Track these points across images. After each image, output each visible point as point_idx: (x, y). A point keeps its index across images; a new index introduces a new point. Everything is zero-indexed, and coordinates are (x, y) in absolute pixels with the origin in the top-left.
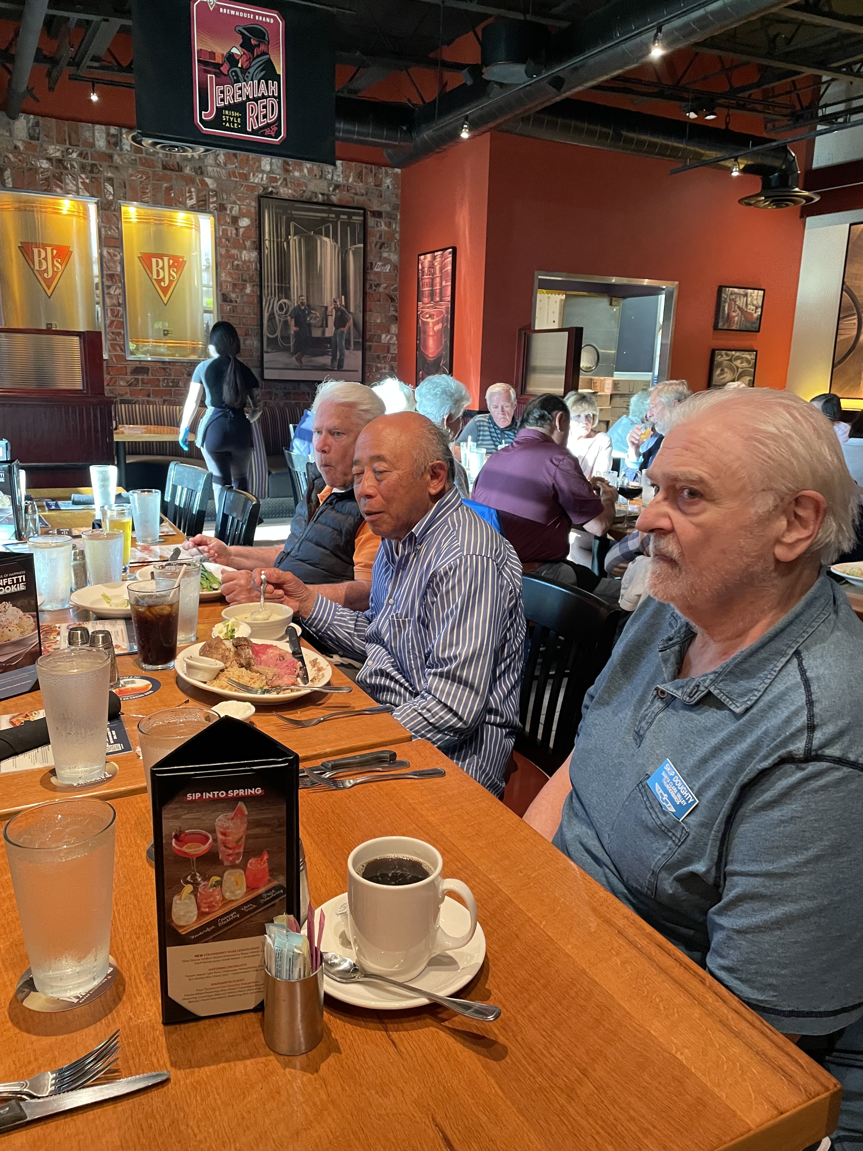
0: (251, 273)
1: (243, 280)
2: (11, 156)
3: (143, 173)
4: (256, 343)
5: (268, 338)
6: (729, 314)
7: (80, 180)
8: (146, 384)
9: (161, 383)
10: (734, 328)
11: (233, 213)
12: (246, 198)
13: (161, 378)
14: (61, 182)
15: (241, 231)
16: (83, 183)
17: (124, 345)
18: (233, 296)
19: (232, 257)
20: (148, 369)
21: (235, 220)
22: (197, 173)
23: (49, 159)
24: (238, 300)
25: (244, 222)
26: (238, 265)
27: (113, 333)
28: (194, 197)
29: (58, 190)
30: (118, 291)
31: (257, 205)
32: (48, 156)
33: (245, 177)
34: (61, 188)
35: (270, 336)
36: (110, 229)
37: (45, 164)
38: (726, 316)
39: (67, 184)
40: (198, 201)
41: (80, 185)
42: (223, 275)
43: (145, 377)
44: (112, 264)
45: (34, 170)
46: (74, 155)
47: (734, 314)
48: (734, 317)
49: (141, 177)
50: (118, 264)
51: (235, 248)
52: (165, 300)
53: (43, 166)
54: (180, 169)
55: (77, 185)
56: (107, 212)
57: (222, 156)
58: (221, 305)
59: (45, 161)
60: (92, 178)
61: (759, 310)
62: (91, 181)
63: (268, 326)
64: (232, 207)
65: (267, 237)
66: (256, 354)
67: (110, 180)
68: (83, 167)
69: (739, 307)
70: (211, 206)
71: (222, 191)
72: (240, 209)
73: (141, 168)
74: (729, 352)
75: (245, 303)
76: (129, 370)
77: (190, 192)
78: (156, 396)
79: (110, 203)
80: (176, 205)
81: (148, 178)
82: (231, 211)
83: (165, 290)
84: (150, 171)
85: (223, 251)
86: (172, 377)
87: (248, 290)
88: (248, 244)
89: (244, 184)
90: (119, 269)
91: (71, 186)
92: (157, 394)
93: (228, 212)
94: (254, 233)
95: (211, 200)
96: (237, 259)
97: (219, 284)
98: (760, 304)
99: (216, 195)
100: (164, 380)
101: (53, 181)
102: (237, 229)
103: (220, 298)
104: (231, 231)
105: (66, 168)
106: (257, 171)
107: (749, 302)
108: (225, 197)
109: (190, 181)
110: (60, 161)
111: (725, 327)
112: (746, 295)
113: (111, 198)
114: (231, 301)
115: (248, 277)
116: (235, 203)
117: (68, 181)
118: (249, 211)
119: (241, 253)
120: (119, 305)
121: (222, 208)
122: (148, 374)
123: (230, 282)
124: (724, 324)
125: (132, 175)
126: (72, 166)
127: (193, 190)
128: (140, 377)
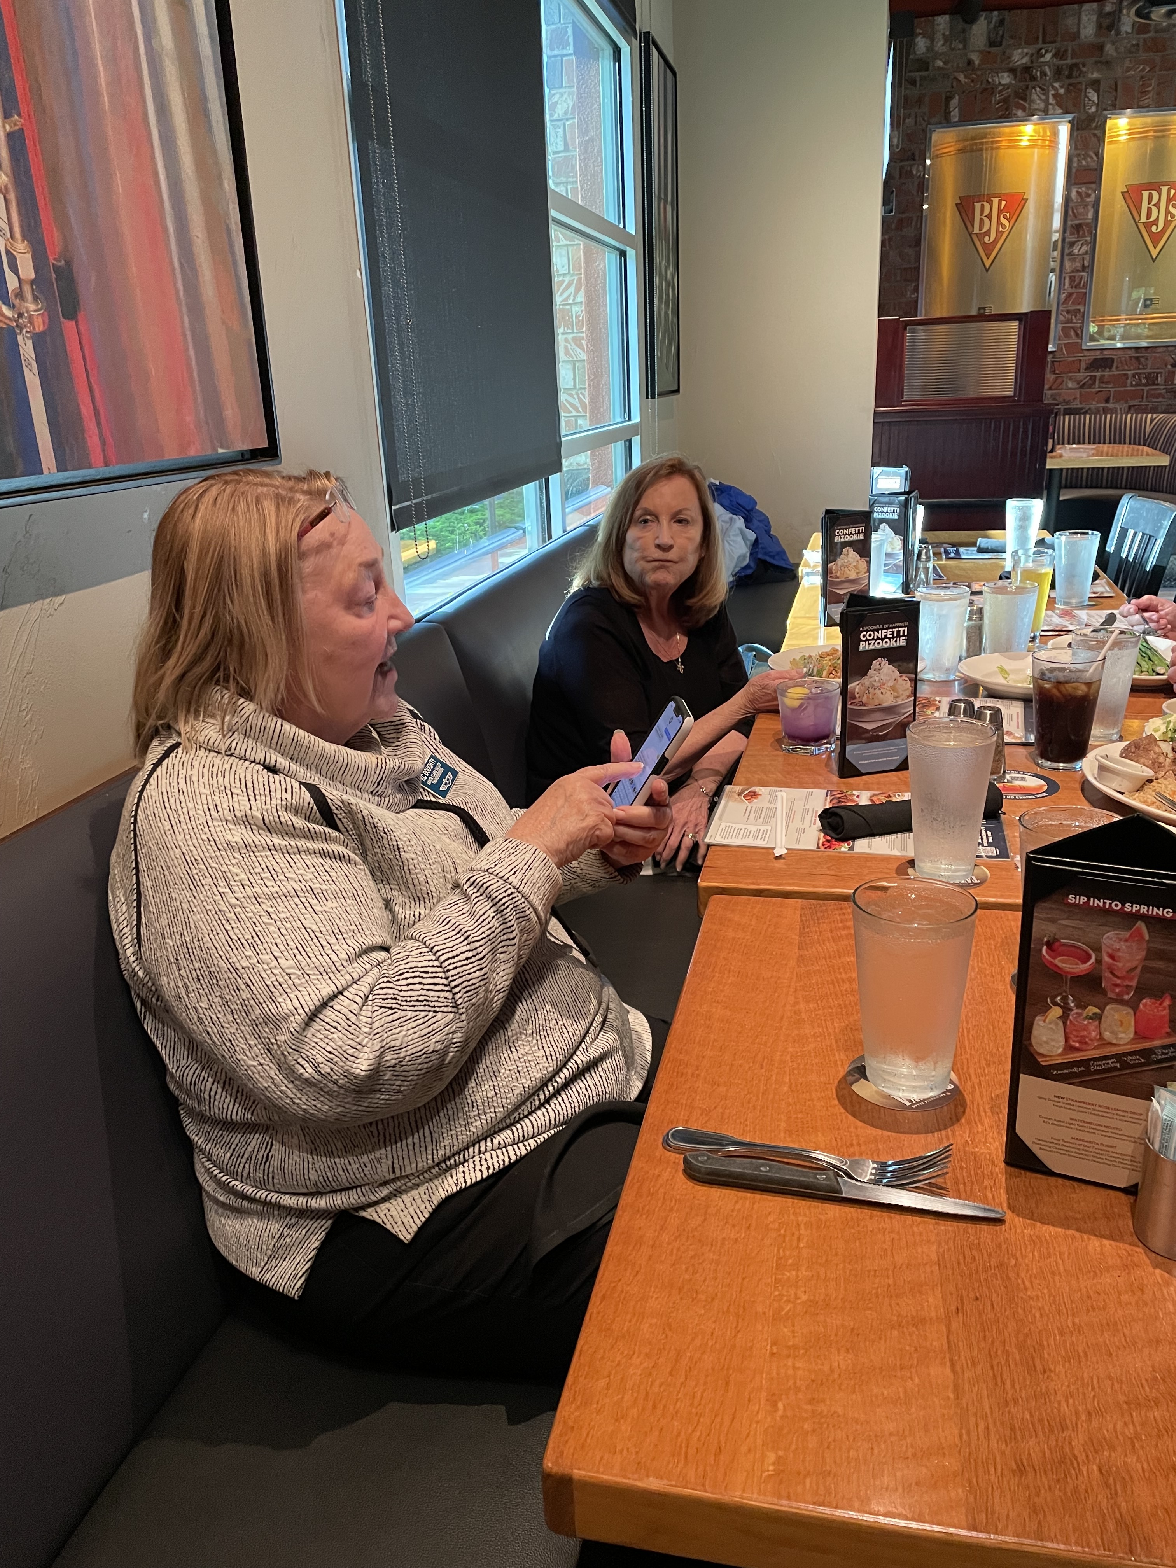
2: (961, 77)
3: (1146, 62)
7: (1052, 92)
8: (1107, 383)
9: (1129, 381)
13: (1129, 373)
14: (1025, 100)
16: (1057, 96)
17: (1082, 328)
20: (1113, 360)
23: (1012, 71)
27: (1068, 312)
29: (1020, 113)
30: (1085, 248)
32: (1011, 65)
34: (1024, 109)
36: (1086, 156)
37: (1006, 79)
39: (1033, 101)
41: (1051, 100)
43: (1107, 373)
44: (1081, 210)
45: (990, 90)
46: (1048, 57)
49: (1144, 69)
50: (1090, 207)
52: (1154, 253)
53: (1003, 82)
55: (1046, 102)
56: (1085, 133)
59: (1006, 75)
60: (1070, 85)
62: (1068, 91)
67: (1095, 84)
68: (1058, 73)
73: (1143, 55)
76: (1083, 366)
78: (1117, 401)
79: (1091, 118)
81: (1153, 68)
83: (1156, 238)
84: (1157, 57)
86: (1148, 371)
90: (1090, 215)
91: (1039, 104)
92: (1120, 397)
100: (1134, 376)
101: (1014, 100)
105: (1033, 78)
110: (1027, 69)
113: (1093, 109)
117: (1034, 97)
120: (1084, 268)
122: (1111, 367)
125: (1129, 69)
126: (1043, 74)
128: (1098, 374)
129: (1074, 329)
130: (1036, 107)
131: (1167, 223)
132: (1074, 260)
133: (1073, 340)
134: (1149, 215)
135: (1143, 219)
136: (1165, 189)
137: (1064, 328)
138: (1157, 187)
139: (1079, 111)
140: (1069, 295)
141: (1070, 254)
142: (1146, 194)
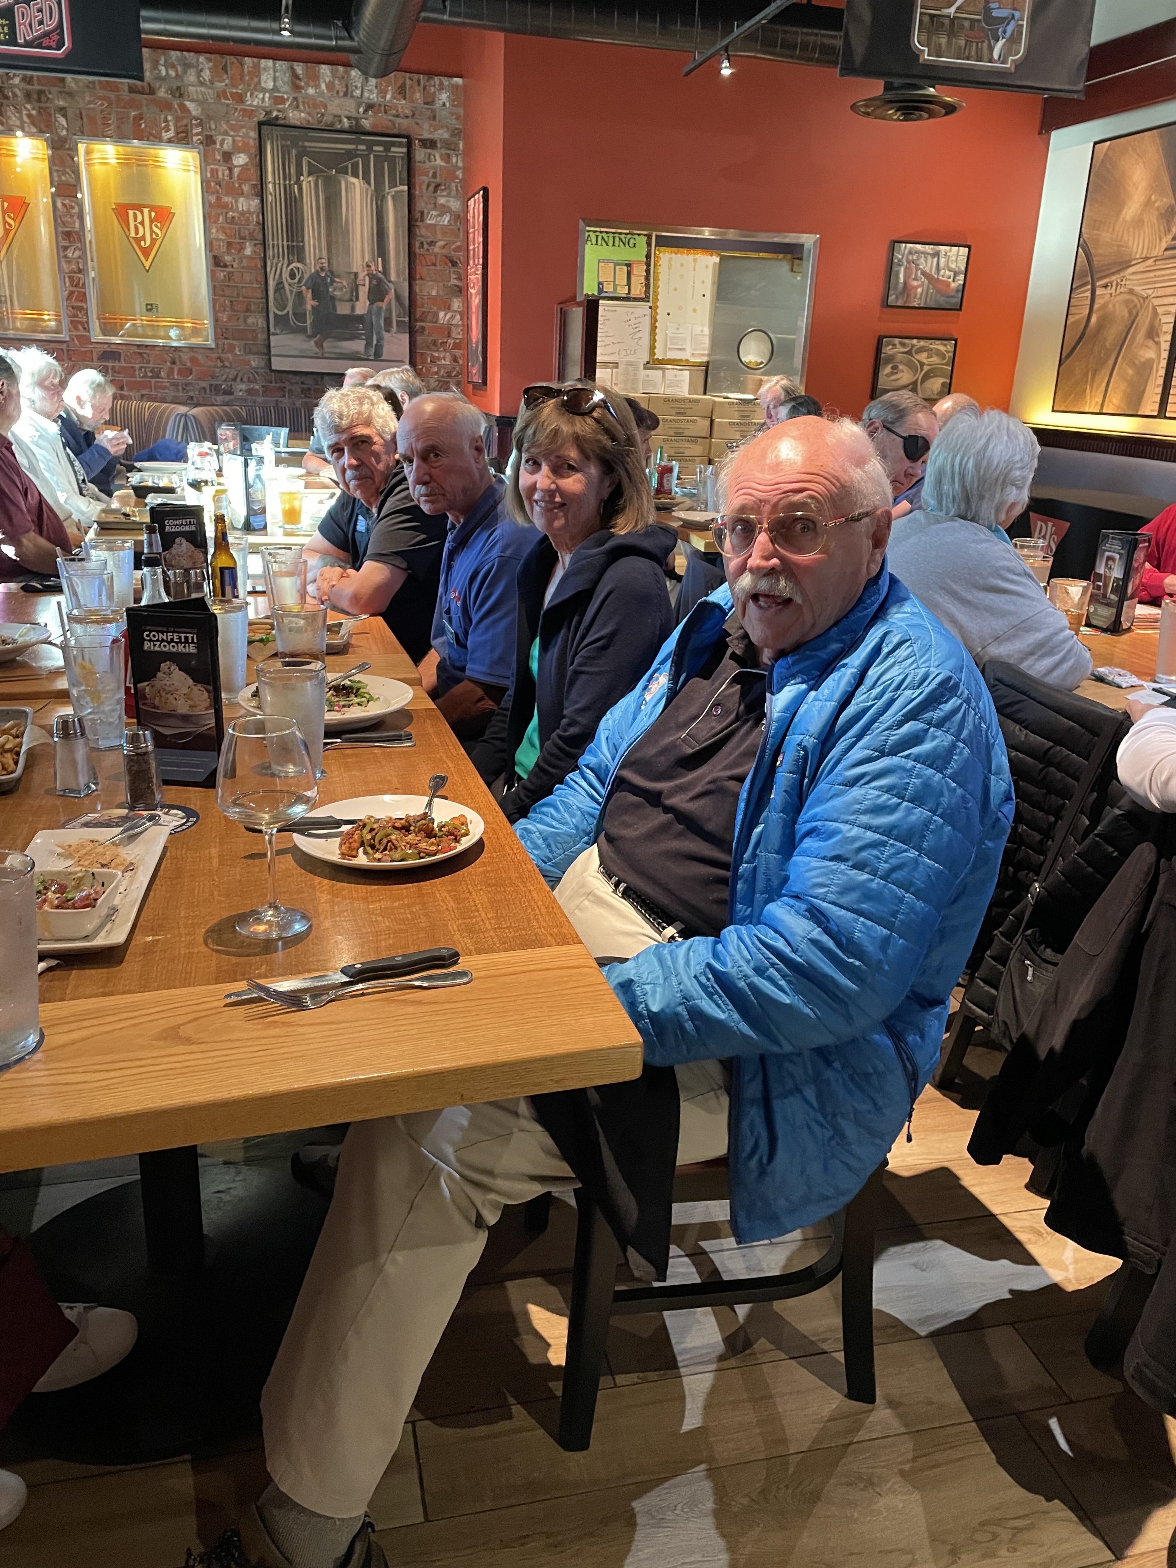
0: (251, 227)
1: (241, 238)
3: (103, 98)
4: (261, 322)
5: (275, 315)
6: (905, 283)
7: (25, 112)
9: (137, 373)
10: (915, 304)
11: (225, 147)
12: (242, 127)
13: (137, 366)
14: (2, 115)
15: (236, 171)
16: (29, 116)
18: (228, 258)
19: (225, 206)
20: (120, 353)
21: (227, 157)
22: (174, 96)
24: (235, 265)
25: (240, 160)
26: (233, 217)
28: (172, 127)
31: (257, 136)
33: (240, 98)
35: (279, 313)
36: (64, 173)
38: (901, 286)
39: (9, 118)
40: (177, 133)
42: (214, 231)
43: (117, 364)
46: (17, 81)
47: (915, 283)
48: (916, 287)
49: (102, 105)
50: (75, 218)
51: (227, 194)
52: (147, 265)
54: (152, 91)
55: (21, 119)
56: (60, 152)
57: (208, 72)
58: (212, 271)
60: (40, 108)
61: (962, 277)
62: (39, 113)
63: (275, 299)
64: (223, 140)
65: (270, 178)
66: (262, 336)
67: (63, 111)
68: (28, 96)
69: (924, 273)
70: (195, 138)
71: (210, 118)
72: (234, 141)
73: (101, 93)
74: (907, 341)
75: (243, 268)
77: (166, 121)
78: (130, 389)
79: (64, 140)
80: (148, 140)
81: (110, 104)
82: (222, 144)
84: (112, 96)
85: (213, 199)
86: (152, 365)
87: (248, 251)
88: (246, 188)
89: (239, 107)
90: (77, 225)
91: (14, 120)
92: (133, 386)
93: (218, 146)
94: (254, 173)
95: (194, 131)
96: (232, 210)
97: (210, 244)
98: (963, 268)
99: (201, 124)
100: (140, 368)
102: (230, 169)
103: (211, 260)
104: (223, 172)
105: (6, 97)
106: (255, 89)
107: (942, 265)
108: (213, 126)
109: (166, 106)
111: (899, 303)
112: (937, 254)
113: (64, 133)
114: (225, 266)
115: (247, 233)
116: (226, 133)
117: (9, 114)
118: (246, 144)
119: (236, 202)
120: (80, 271)
121: (209, 141)
122: (121, 358)
123: (223, 240)
124: (897, 299)
125: (89, 103)
126: (15, 95)
127: (170, 118)
128: (110, 364)
129: (81, 323)
130: (12, 123)
131: (154, 241)
132: (69, 262)
133: (82, 333)
134: (137, 232)
135: (133, 234)
136: (146, 211)
137: (72, 322)
138: (139, 207)
139: (51, 133)
140: (71, 293)
141: (65, 257)
142: (131, 213)
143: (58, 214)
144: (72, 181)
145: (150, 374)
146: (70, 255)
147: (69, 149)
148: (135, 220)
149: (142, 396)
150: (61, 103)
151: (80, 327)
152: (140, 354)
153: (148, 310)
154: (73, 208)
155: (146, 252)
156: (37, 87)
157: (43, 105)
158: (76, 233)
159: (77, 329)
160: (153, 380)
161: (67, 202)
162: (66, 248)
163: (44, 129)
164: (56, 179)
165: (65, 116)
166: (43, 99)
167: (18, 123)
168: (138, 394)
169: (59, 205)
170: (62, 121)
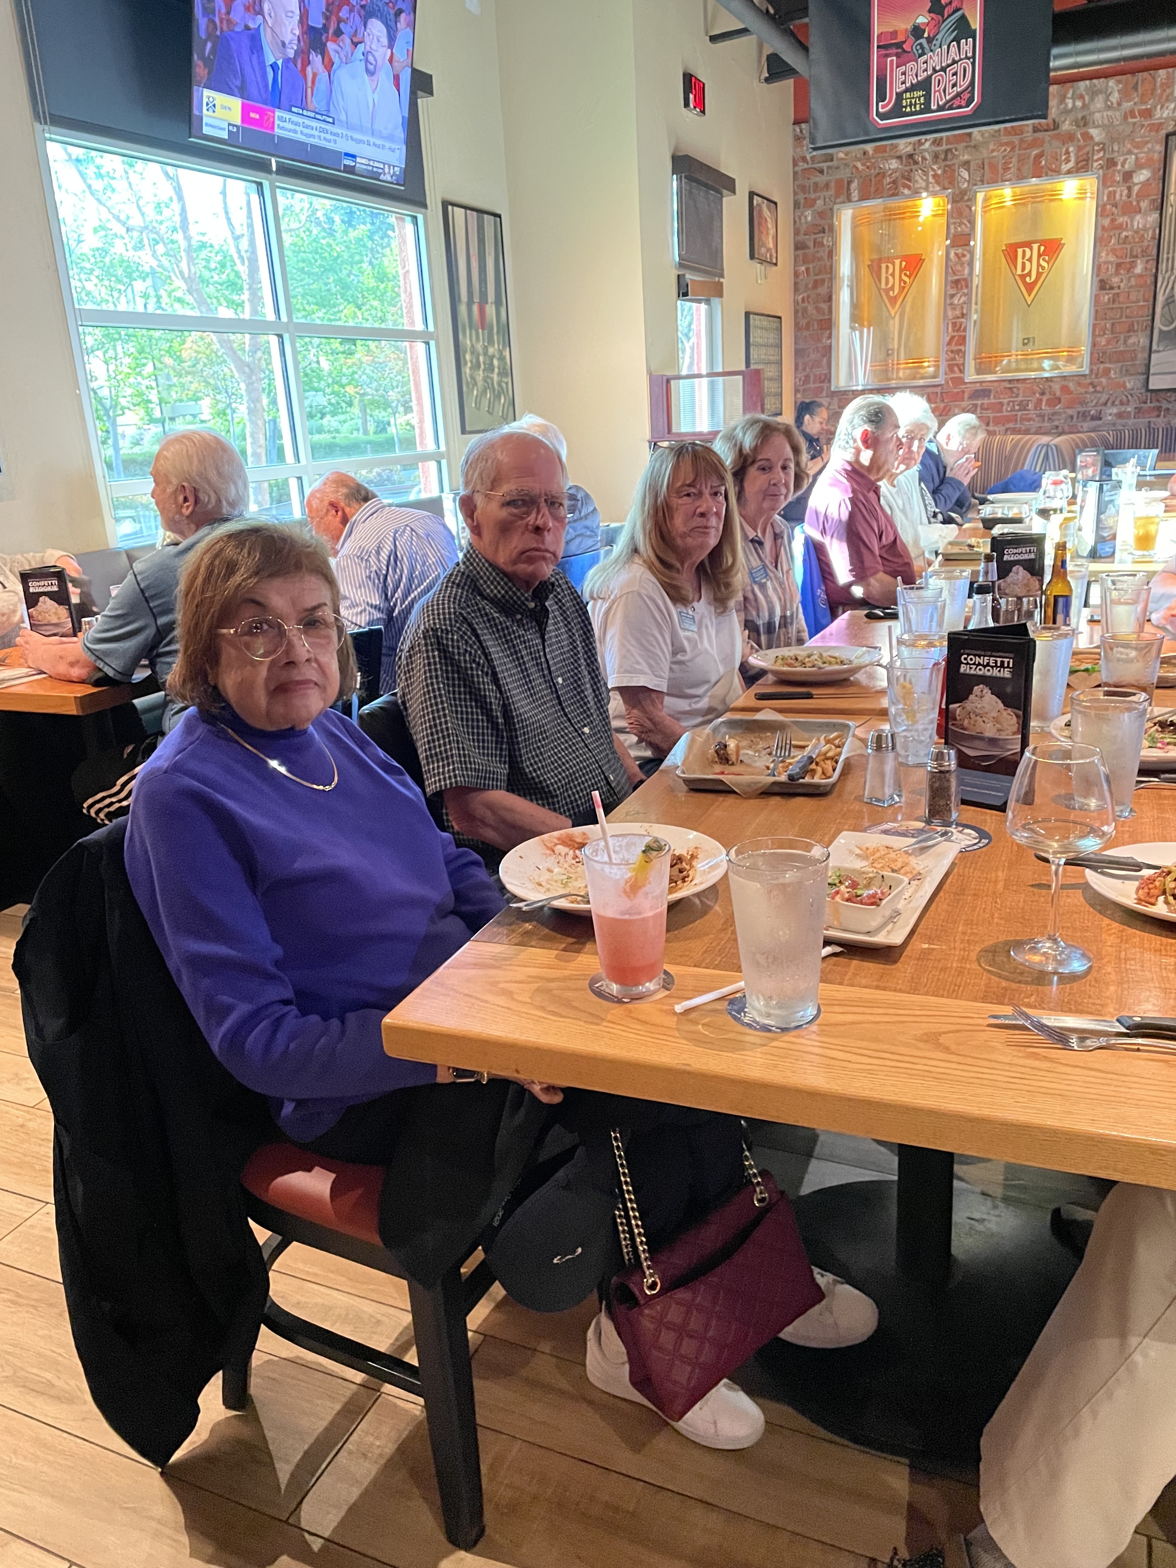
0: (1146, 243)
1: (1132, 256)
2: (859, 165)
4: (1144, 341)
5: (1161, 331)
7: (932, 173)
8: (987, 409)
9: (1005, 407)
11: (1126, 166)
12: (1147, 142)
13: (1006, 401)
14: (910, 180)
15: (1136, 189)
16: (935, 176)
17: (963, 364)
18: (1115, 280)
19: (1120, 227)
20: (990, 391)
21: (1128, 176)
22: (1078, 126)
23: (899, 157)
24: (1123, 285)
25: (1142, 176)
26: (1127, 237)
27: (952, 352)
28: (1073, 159)
29: (906, 191)
30: (963, 299)
31: (1163, 149)
32: (898, 154)
33: (1148, 114)
34: (909, 188)
35: (1164, 329)
36: (961, 223)
37: (894, 164)
39: (917, 181)
40: (1077, 163)
42: (1103, 254)
43: (986, 401)
44: (959, 268)
45: (882, 175)
46: (927, 145)
49: (1005, 150)
50: (966, 265)
51: (1124, 214)
52: (1029, 301)
53: (892, 167)
54: (1056, 126)
55: (927, 181)
56: (959, 205)
57: (1116, 93)
58: (1097, 296)
59: (894, 161)
60: (946, 166)
62: (945, 171)
63: (1163, 315)
64: (1125, 160)
65: (1172, 190)
66: (1142, 356)
67: (966, 164)
68: (936, 157)
70: (1095, 164)
71: (1113, 140)
72: (1137, 158)
73: (1004, 139)
75: (1131, 287)
76: (966, 396)
77: (1067, 153)
78: (996, 425)
79: (964, 193)
80: (1047, 175)
81: (1013, 149)
82: (1123, 166)
84: (1016, 139)
85: (1106, 222)
87: (1139, 269)
88: (1144, 205)
89: (1146, 123)
90: (966, 271)
91: (921, 183)
92: (998, 421)
93: (1119, 167)
94: (1156, 186)
95: (1095, 157)
96: (1126, 229)
97: (1097, 267)
99: (1103, 149)
100: (1008, 403)
101: (901, 181)
102: (1129, 189)
103: (1097, 285)
104: (1121, 193)
106: (1167, 100)
108: (1116, 148)
109: (1071, 137)
110: (911, 156)
113: (966, 185)
114: (1112, 288)
115: (1139, 250)
116: (1130, 152)
117: (917, 178)
118: (1150, 160)
119: (1132, 221)
120: (963, 315)
121: (1111, 163)
122: (989, 397)
123: (1111, 263)
125: (993, 151)
126: (924, 159)
127: (1071, 149)
128: (979, 402)
129: (957, 365)
130: (917, 186)
131: (1039, 275)
132: (954, 309)
133: (958, 375)
134: (1023, 269)
135: (1019, 272)
136: (1035, 246)
137: (949, 365)
138: (1028, 244)
139: (954, 187)
140: (952, 338)
141: (951, 304)
142: (1020, 251)
143: (950, 263)
144: (967, 231)
145: (1017, 408)
146: (956, 302)
147: (969, 200)
148: (1023, 258)
149: (1007, 430)
150: (966, 157)
151: (956, 369)
152: (1011, 389)
153: (1024, 344)
154: (964, 256)
155: (1030, 287)
156: (944, 147)
157: (948, 163)
158: (965, 280)
159: (952, 371)
160: (1019, 413)
161: (960, 251)
162: (952, 296)
163: (947, 185)
164: (952, 231)
165: (968, 170)
166: (950, 156)
167: (924, 184)
168: (1003, 429)
169: (952, 255)
170: (965, 174)
